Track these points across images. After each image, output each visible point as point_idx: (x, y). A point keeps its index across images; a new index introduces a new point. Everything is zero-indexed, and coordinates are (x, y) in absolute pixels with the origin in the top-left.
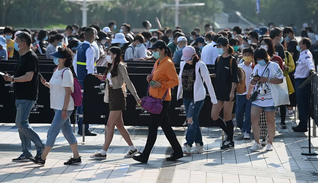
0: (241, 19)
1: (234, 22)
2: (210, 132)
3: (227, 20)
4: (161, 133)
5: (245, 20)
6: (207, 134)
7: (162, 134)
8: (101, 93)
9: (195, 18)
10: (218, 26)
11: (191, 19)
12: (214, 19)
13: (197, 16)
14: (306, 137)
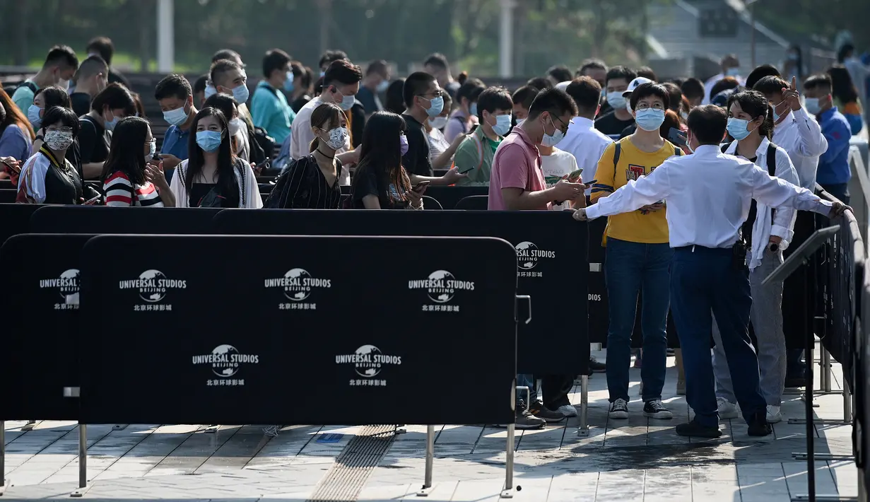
0: (744, 24)
1: (718, 34)
2: (482, 444)
3: (691, 27)
4: (302, 449)
5: (759, 27)
6: (469, 452)
7: (304, 454)
8: (63, 306)
9: (577, 24)
10: (660, 50)
11: (563, 24)
12: (644, 25)
13: (584, 15)
14: (827, 460)
